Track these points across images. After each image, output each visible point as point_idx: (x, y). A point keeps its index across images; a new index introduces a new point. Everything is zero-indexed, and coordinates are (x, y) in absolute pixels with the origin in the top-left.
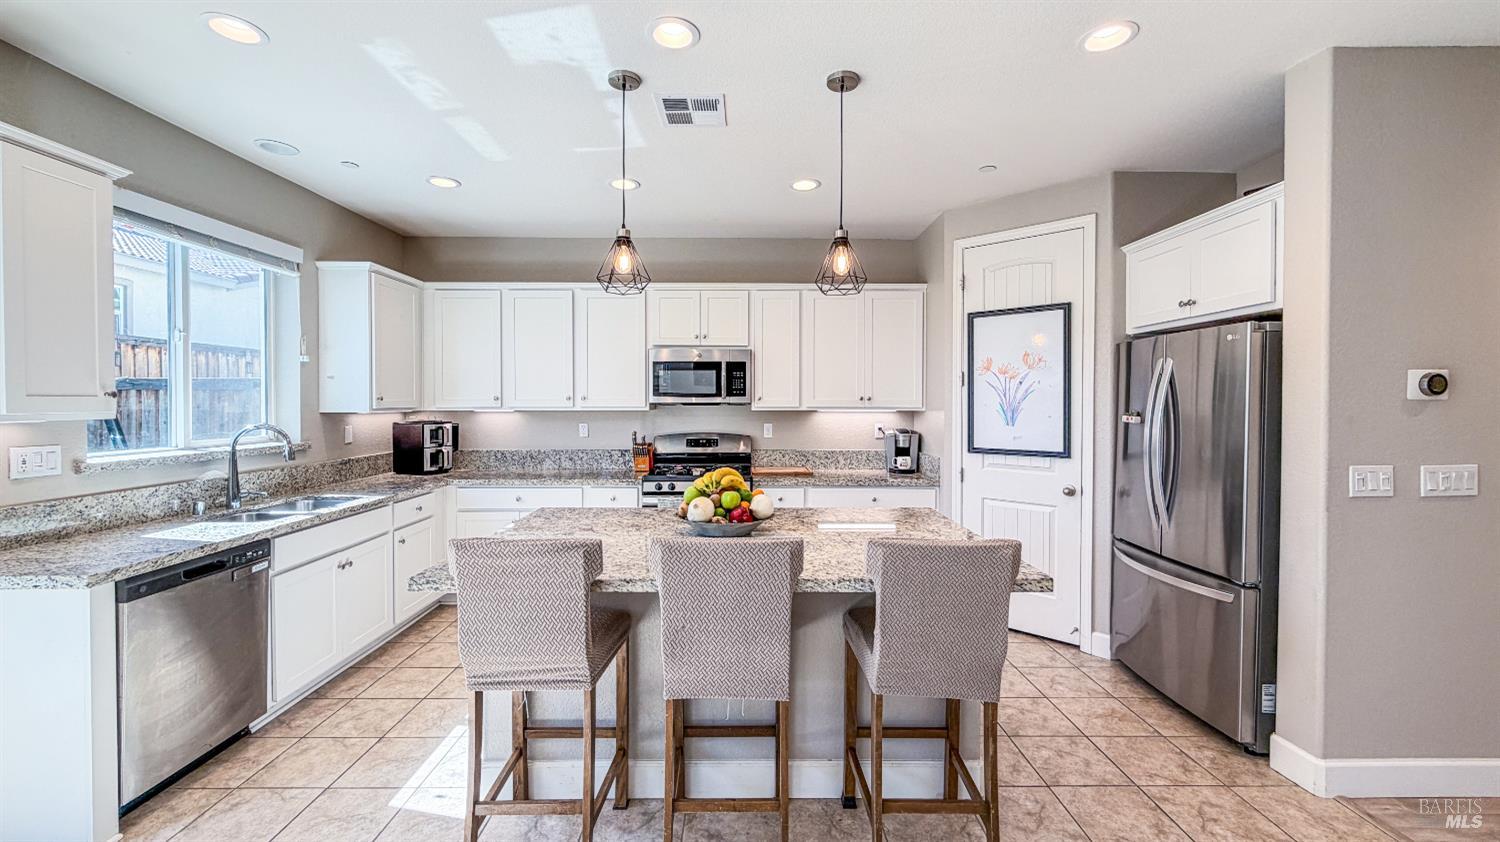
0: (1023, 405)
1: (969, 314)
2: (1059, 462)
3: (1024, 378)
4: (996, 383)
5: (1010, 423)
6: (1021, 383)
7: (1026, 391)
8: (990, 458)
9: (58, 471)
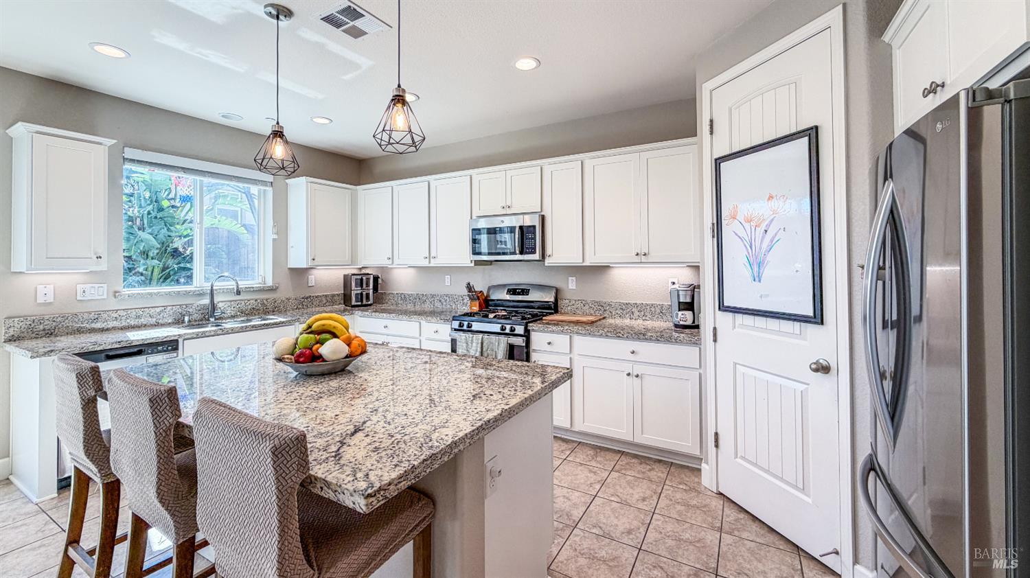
0: (768, 258)
1: (716, 160)
2: (811, 329)
3: (768, 226)
4: (742, 233)
5: (757, 279)
6: (766, 231)
7: (772, 241)
8: (740, 318)
9: (105, 297)
